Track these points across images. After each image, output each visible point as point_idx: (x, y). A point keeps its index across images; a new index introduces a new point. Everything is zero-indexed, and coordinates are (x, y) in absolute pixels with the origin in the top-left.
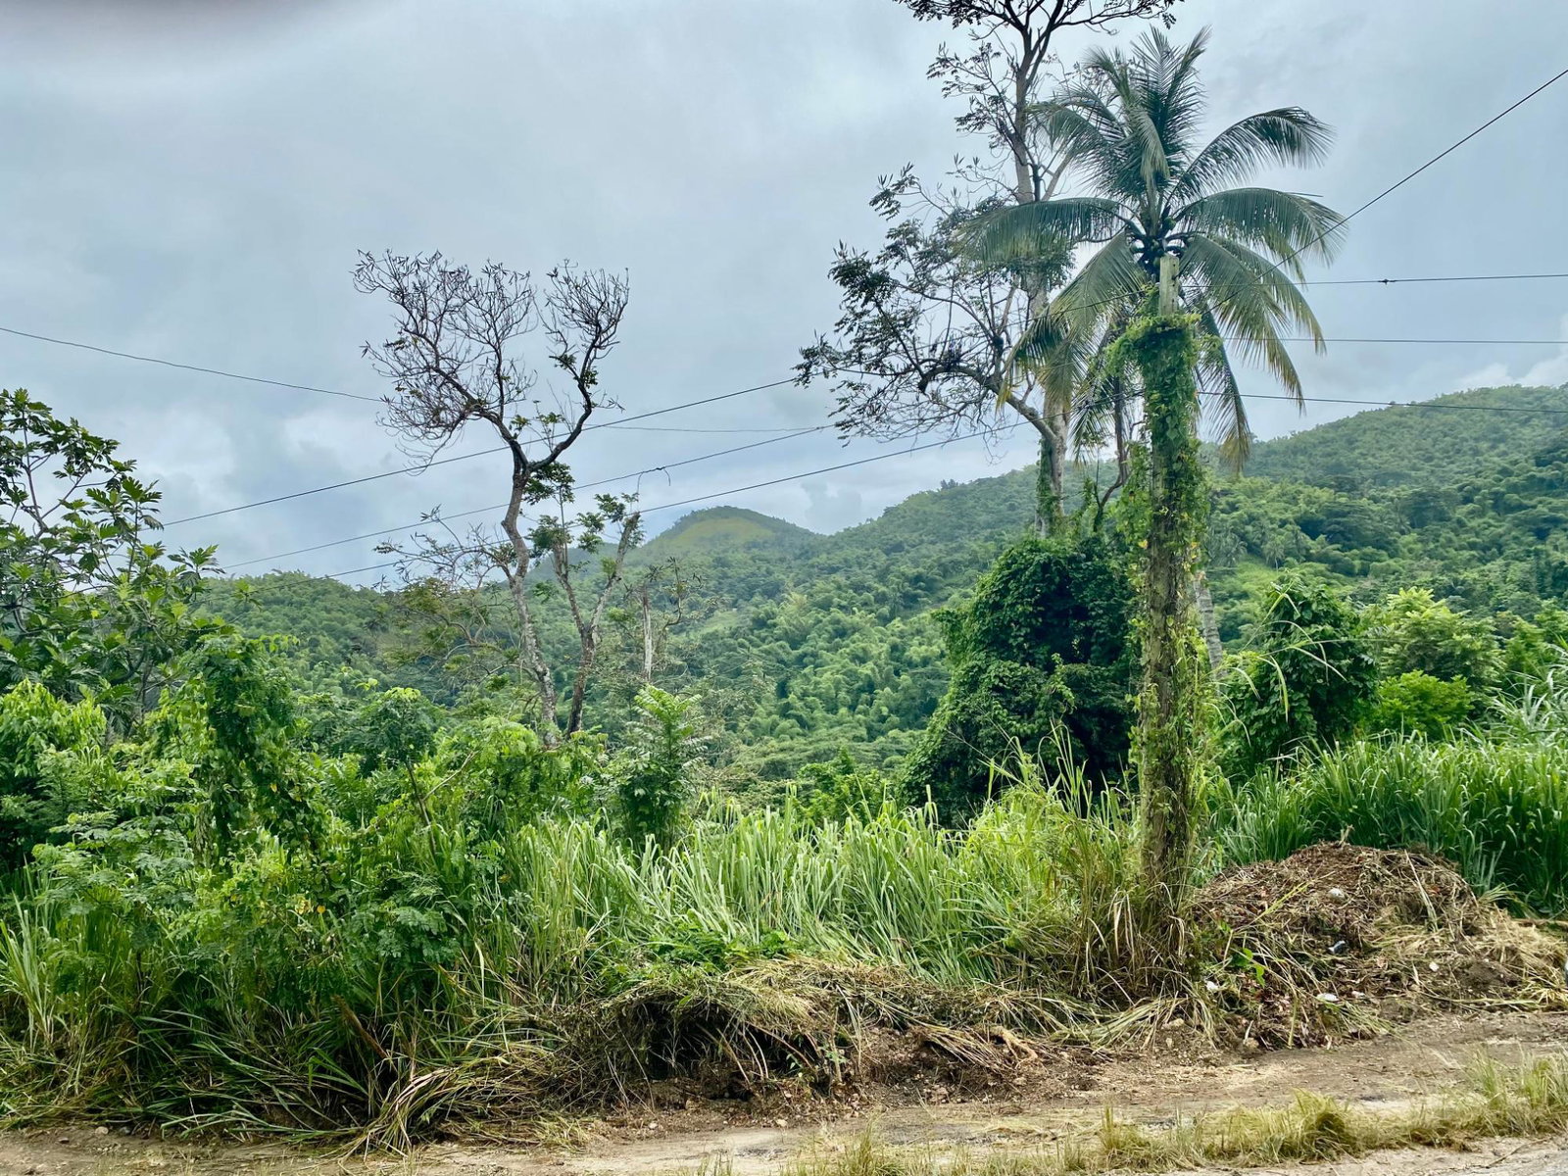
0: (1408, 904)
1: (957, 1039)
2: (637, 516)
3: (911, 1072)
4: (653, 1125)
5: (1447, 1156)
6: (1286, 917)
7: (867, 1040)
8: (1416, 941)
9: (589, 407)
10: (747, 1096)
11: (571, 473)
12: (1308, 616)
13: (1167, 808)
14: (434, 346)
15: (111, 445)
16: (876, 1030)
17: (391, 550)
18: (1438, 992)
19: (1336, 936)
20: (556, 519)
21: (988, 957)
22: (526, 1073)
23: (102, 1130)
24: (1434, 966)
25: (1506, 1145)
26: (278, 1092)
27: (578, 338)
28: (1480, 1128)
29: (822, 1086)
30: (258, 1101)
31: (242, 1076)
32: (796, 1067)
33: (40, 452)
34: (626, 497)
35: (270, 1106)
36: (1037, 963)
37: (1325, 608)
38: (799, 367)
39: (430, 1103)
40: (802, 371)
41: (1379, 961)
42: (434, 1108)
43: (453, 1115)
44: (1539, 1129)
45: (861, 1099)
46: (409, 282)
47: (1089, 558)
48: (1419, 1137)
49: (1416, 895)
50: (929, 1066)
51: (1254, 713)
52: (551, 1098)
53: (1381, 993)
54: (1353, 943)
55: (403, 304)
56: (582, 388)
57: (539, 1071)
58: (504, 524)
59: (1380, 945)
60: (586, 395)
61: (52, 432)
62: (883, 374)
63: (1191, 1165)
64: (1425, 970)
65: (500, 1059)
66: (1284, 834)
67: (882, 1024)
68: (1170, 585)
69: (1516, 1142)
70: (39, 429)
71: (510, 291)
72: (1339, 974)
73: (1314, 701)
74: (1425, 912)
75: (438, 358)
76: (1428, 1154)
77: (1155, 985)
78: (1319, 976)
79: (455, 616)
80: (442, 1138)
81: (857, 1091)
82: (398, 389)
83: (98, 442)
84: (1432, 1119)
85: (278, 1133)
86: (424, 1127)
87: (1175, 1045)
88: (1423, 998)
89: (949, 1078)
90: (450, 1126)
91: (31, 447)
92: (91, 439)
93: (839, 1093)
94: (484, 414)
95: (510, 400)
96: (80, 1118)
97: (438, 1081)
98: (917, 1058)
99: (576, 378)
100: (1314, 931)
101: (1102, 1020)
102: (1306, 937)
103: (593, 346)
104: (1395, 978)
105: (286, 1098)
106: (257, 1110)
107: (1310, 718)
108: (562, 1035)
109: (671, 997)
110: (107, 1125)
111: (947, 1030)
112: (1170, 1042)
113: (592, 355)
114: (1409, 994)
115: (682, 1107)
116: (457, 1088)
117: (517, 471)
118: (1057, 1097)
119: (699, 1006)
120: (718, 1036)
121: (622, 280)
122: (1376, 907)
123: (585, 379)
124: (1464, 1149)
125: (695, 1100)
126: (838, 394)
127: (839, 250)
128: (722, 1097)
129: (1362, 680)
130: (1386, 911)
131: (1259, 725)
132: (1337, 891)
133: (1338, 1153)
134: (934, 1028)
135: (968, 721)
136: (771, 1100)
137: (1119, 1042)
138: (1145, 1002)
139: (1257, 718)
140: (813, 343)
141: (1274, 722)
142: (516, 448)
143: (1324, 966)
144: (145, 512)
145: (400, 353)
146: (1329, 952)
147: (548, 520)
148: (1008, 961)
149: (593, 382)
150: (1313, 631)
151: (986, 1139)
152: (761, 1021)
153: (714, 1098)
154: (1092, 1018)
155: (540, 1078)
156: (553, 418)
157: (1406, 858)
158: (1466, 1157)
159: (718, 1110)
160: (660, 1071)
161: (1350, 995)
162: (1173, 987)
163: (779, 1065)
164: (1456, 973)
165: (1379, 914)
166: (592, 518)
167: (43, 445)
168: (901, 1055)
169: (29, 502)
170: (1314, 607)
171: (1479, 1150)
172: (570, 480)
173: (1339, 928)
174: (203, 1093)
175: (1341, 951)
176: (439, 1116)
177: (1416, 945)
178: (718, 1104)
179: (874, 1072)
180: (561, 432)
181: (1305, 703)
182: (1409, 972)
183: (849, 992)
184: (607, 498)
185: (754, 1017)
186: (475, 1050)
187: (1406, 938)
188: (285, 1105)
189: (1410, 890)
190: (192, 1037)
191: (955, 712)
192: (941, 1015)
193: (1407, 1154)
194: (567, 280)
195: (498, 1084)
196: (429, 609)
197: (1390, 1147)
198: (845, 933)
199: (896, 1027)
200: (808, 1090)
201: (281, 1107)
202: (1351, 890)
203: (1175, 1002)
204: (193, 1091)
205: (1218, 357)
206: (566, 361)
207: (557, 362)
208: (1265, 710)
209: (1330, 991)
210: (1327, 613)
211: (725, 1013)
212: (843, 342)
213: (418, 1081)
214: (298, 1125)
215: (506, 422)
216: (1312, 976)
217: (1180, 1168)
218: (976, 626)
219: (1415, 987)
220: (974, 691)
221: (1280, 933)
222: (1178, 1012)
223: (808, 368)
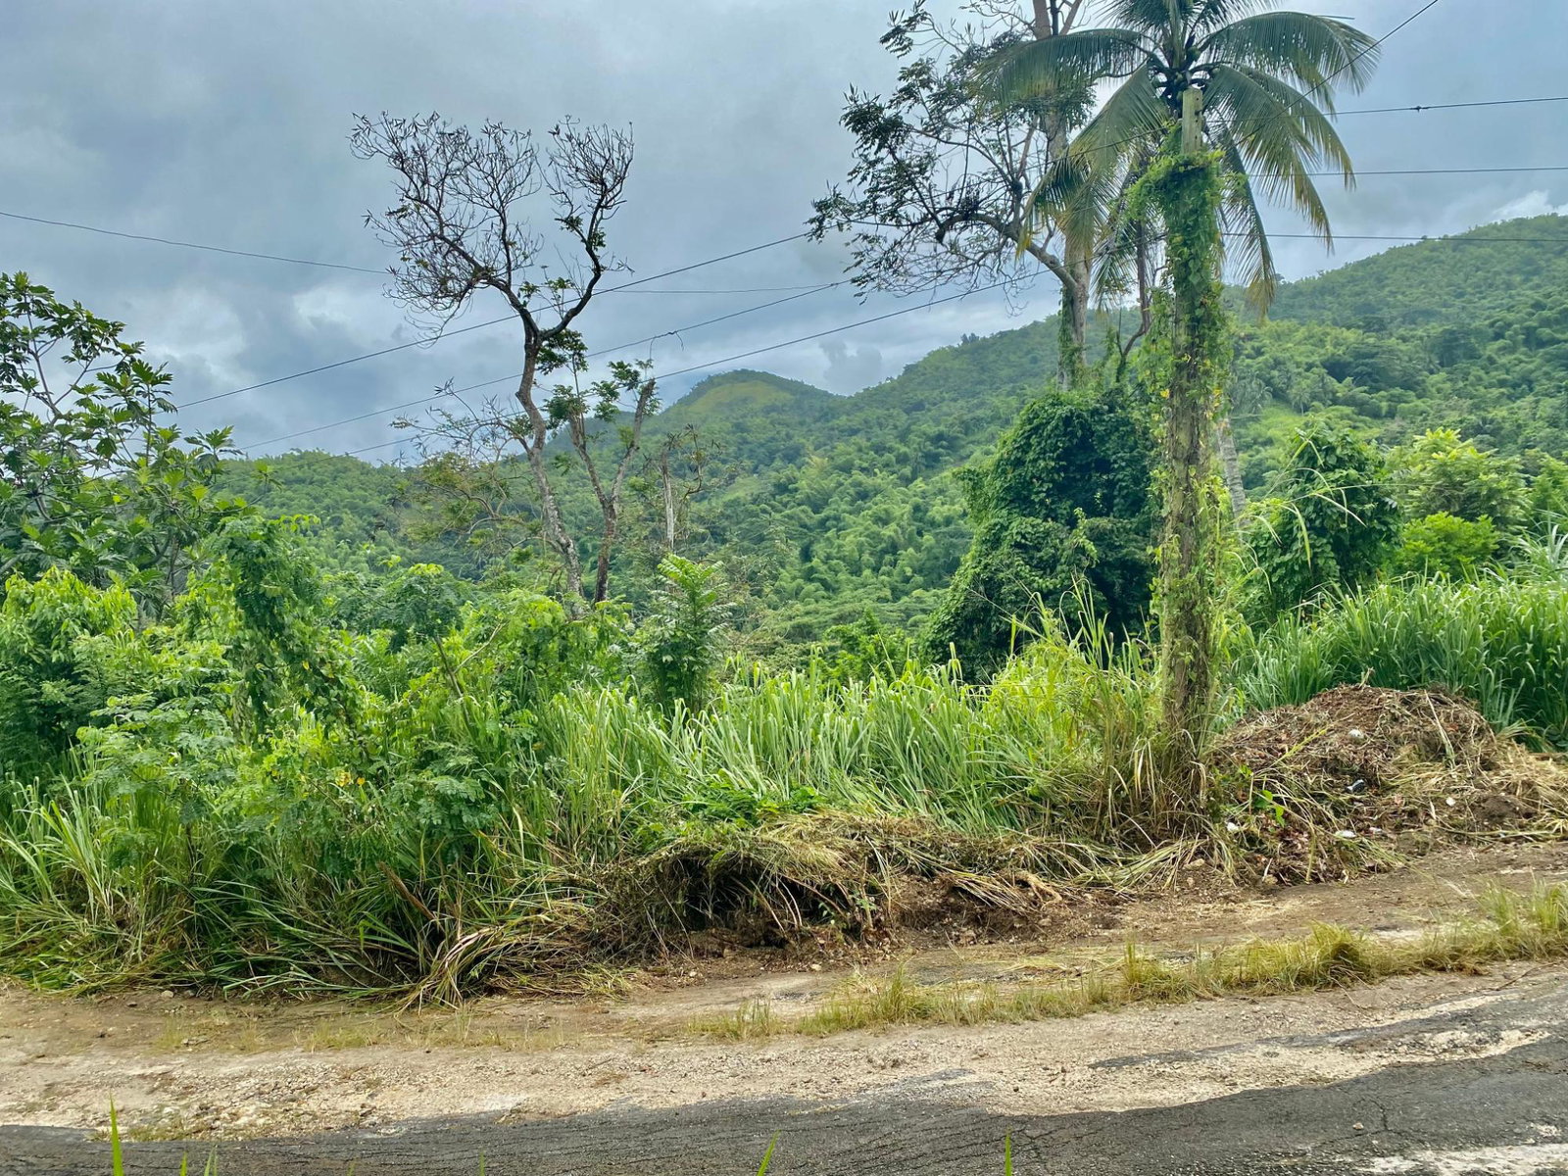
0: (1427, 743)
1: (984, 884)
2: (652, 383)
3: (940, 916)
4: (692, 974)
5: (1458, 980)
6: (1306, 759)
7: (896, 887)
8: (1434, 777)
9: (598, 270)
10: (782, 943)
11: (582, 340)
12: (1332, 461)
13: (1188, 657)
14: (437, 213)
15: (116, 328)
16: (905, 877)
17: (407, 425)
18: (1454, 826)
19: (1355, 776)
20: (571, 388)
21: (1012, 806)
22: (569, 929)
23: (168, 993)
24: (1450, 801)
25: (1516, 968)
26: (332, 954)
27: (584, 198)
28: (1492, 954)
29: (854, 931)
30: (314, 963)
31: (297, 940)
32: (829, 914)
33: (46, 337)
34: (640, 363)
35: (326, 967)
36: (1060, 810)
37: (1349, 452)
38: (812, 221)
39: (478, 959)
40: (815, 225)
41: (1397, 797)
42: (483, 964)
43: (500, 969)
44: (1549, 952)
45: (892, 943)
46: (407, 146)
47: (1111, 410)
48: (1432, 964)
49: (1435, 734)
50: (957, 910)
51: (1277, 560)
52: (594, 952)
53: (1398, 828)
54: (1370, 781)
55: (403, 169)
56: (590, 251)
57: (582, 927)
58: (518, 395)
59: (1398, 782)
60: (595, 259)
61: (56, 316)
62: (899, 225)
63: (1210, 995)
64: (1441, 804)
65: (542, 916)
66: (1304, 679)
67: (910, 872)
68: (1192, 434)
69: (1526, 966)
70: (42, 313)
71: (511, 151)
72: (1357, 812)
73: (1337, 546)
74: (1443, 750)
75: (441, 225)
76: (1440, 979)
77: (1177, 827)
78: (1337, 814)
79: (475, 490)
80: (491, 991)
81: (888, 936)
82: (404, 259)
83: (104, 325)
84: (1444, 947)
85: (335, 991)
86: (473, 982)
87: (1196, 884)
88: (1439, 832)
89: (976, 921)
90: (497, 980)
91: (36, 333)
92: (96, 321)
93: (871, 938)
94: (492, 282)
95: (517, 266)
96: (145, 983)
97: (485, 939)
98: (945, 903)
99: (583, 240)
100: (1334, 772)
101: (1124, 863)
102: (1325, 778)
103: (599, 206)
104: (1412, 814)
105: (340, 959)
106: (313, 971)
107: (1333, 563)
108: (602, 892)
109: (706, 852)
110: (172, 989)
111: (973, 876)
112: (1191, 881)
113: (598, 216)
114: (1425, 828)
115: (721, 956)
116: (503, 945)
117: (528, 340)
118: (1082, 936)
119: (733, 859)
120: (752, 888)
121: (626, 135)
122: (1395, 746)
123: (593, 241)
124: (1476, 973)
125: (732, 948)
126: (852, 248)
127: (849, 94)
128: (758, 945)
129: (1386, 524)
130: (1404, 751)
131: (1281, 571)
132: (1356, 732)
133: (1353, 980)
134: (961, 875)
135: (991, 579)
136: (806, 946)
137: (1141, 883)
138: (1167, 845)
139: (1279, 565)
140: (826, 195)
141: (1296, 568)
142: (526, 316)
143: (1342, 804)
144: (157, 395)
145: (403, 221)
146: (1348, 791)
147: (562, 389)
148: (1031, 809)
149: (601, 244)
150: (1337, 476)
151: (1013, 978)
152: (793, 872)
153: (751, 946)
154: (1115, 861)
155: (582, 933)
156: (562, 284)
157: (1426, 698)
158: (1477, 981)
159: (755, 957)
160: (697, 922)
161: (1366, 830)
162: (1195, 829)
163: (813, 913)
164: (1472, 807)
165: (1397, 753)
166: (606, 386)
167: (49, 330)
168: (929, 901)
169: (39, 389)
170: (1338, 451)
171: (1490, 974)
172: (582, 347)
173: (1357, 768)
174: (261, 957)
175: (1359, 789)
176: (488, 971)
177: (1433, 781)
178: (756, 952)
179: (904, 917)
180: (571, 298)
181: (1328, 548)
182: (1426, 807)
183: (877, 842)
184: (621, 365)
185: (786, 869)
186: (518, 910)
187: (1423, 775)
188: (340, 965)
189: (1428, 728)
190: (246, 905)
191: (978, 570)
192: (968, 861)
193: (1420, 980)
194: (570, 138)
195: (542, 940)
196: (449, 485)
197: (1403, 973)
198: (872, 786)
199: (924, 874)
200: (840, 936)
201: (336, 968)
202: (1370, 731)
203: (1196, 843)
204: (252, 955)
205: (1243, 195)
206: (572, 223)
207: (563, 225)
208: (1288, 557)
209: (1348, 828)
210: (1351, 457)
211: (759, 867)
212: (856, 193)
213: (465, 940)
214: (354, 983)
215: (514, 290)
216: (1331, 814)
217: (1200, 998)
218: (998, 484)
219: (1432, 822)
220: (997, 548)
221: (1300, 774)
222: (1199, 853)
223: (821, 222)
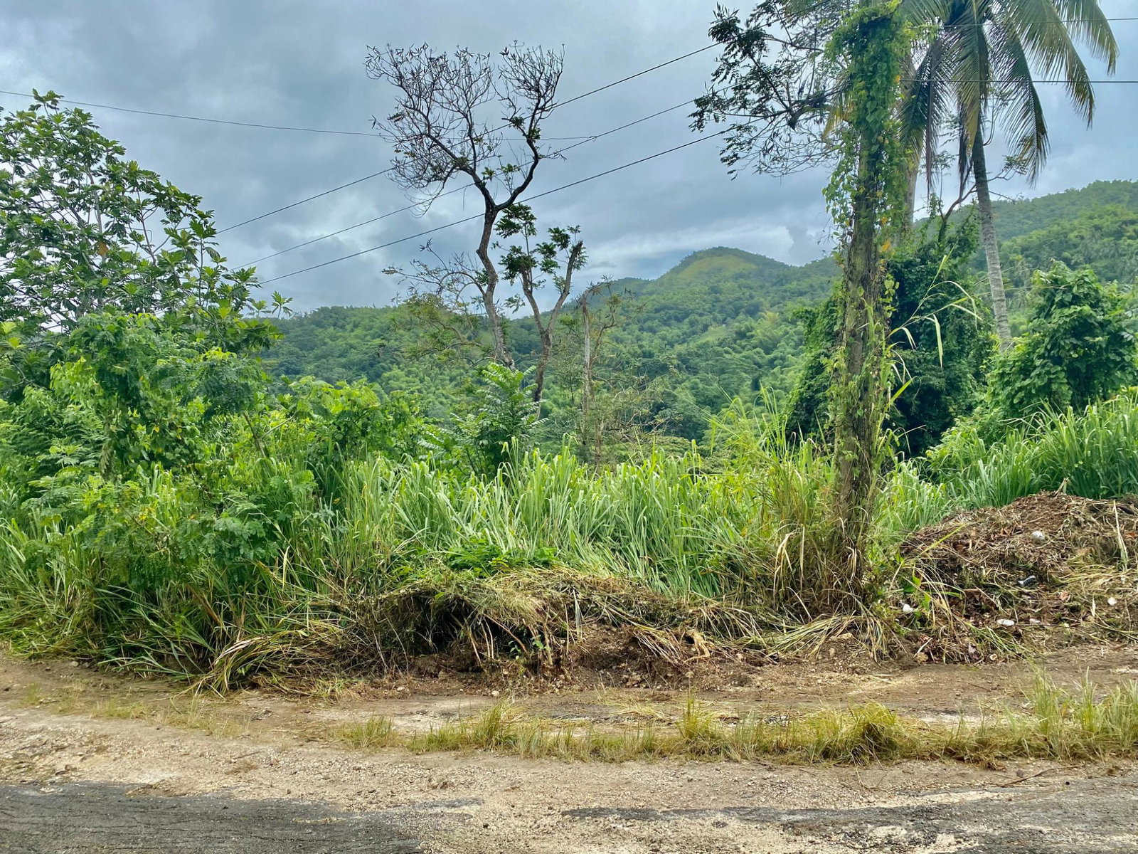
0: (1105, 547)
1: (662, 639)
2: (580, 244)
3: (618, 660)
4: (400, 688)
5: (970, 772)
6: (986, 554)
7: (583, 634)
8: (1102, 578)
9: (537, 158)
10: (480, 670)
11: (532, 212)
12: (1068, 298)
13: (850, 456)
14: (426, 118)
15: (197, 201)
16: (595, 626)
17: (395, 271)
18: (1109, 624)
19: (1028, 571)
20: (520, 248)
21: (716, 575)
22: (321, 644)
23: (74, 664)
24: (1112, 601)
25: (1033, 766)
26: (173, 645)
28: (1019, 750)
29: (534, 667)
30: (162, 651)
31: (157, 633)
32: (515, 651)
33: (151, 206)
34: (571, 229)
35: (168, 655)
36: (751, 581)
37: (1086, 290)
38: (694, 115)
39: (249, 659)
40: (696, 118)
41: (1063, 594)
42: (250, 664)
43: (262, 670)
44: (1074, 755)
45: (566, 679)
46: (406, 69)
47: (923, 262)
48: (954, 752)
49: (1114, 539)
50: (634, 657)
51: (1018, 385)
52: (336, 663)
53: (1057, 621)
54: (1041, 578)
55: (401, 86)
56: (530, 143)
57: (330, 642)
58: (478, 252)
59: (1068, 580)
60: (534, 149)
61: (156, 191)
62: (765, 117)
63: (739, 758)
64: (1101, 601)
65: (301, 632)
66: (1015, 485)
67: (602, 622)
69: (1045, 765)
70: (149, 190)
71: (475, 69)
72: (1023, 604)
73: (1072, 373)
74: (1118, 554)
75: (429, 126)
76: (954, 767)
77: (838, 603)
78: (1004, 605)
79: (452, 322)
80: (254, 686)
81: (563, 672)
82: (397, 151)
83: (187, 197)
84: (971, 738)
85: (168, 674)
86: (242, 677)
87: (836, 654)
88: (1095, 628)
89: (643, 668)
90: (260, 679)
91: (145, 203)
92: (182, 195)
93: (548, 674)
94: (465, 169)
95: (484, 157)
96: (65, 654)
97: (254, 646)
98: (626, 650)
99: (524, 135)
100: (1009, 567)
101: (788, 630)
102: (999, 571)
103: (537, 108)
104: (1074, 610)
105: (177, 650)
106: (160, 658)
107: (1065, 388)
108: (354, 617)
109: (431, 593)
110: (78, 661)
111: (652, 630)
112: (832, 651)
113: (537, 117)
114: (1083, 624)
115: (436, 676)
116: (268, 651)
117: (487, 211)
118: (711, 690)
119: (447, 603)
120: (463, 622)
121: (558, 54)
122: (1072, 546)
123: (532, 136)
124: (990, 767)
125: (446, 671)
126: (727, 135)
127: (717, 12)
128: (467, 670)
129: (1121, 355)
130: (1081, 553)
131: (1021, 394)
132: (1038, 534)
133: (872, 759)
134: (643, 628)
135: (812, 397)
136: (494, 676)
137: (793, 649)
138: (823, 618)
139: (1020, 389)
140: (703, 93)
141: (1033, 391)
142: (485, 193)
143: (1010, 596)
144: (206, 245)
145: (399, 123)
146: (1019, 585)
147: (515, 250)
148: (731, 579)
149: (538, 137)
150: (1072, 311)
152: (498, 614)
153: (461, 671)
154: (781, 628)
155: (331, 647)
156: (510, 169)
157: (1114, 507)
158: (989, 775)
159: (460, 680)
160: (418, 648)
161: (1027, 621)
162: (849, 606)
163: (504, 649)
164: (1130, 607)
165: (1073, 553)
166: (546, 246)
167: (153, 201)
168: (612, 647)
169: (144, 242)
170: (1075, 290)
171: (1004, 769)
172: (532, 217)
173: (1031, 565)
174: (133, 643)
175: (1030, 584)
176: (251, 671)
177: (1100, 582)
178: (463, 676)
179: (583, 659)
181: (1063, 375)
182: (1088, 605)
183: (580, 596)
184: (557, 230)
185: (492, 611)
186: (285, 625)
187: (1092, 576)
188: (176, 655)
189: (1108, 534)
190: (133, 606)
191: (802, 390)
192: (651, 618)
193: (936, 767)
194: (514, 56)
195: (298, 650)
196: (433, 318)
197: (922, 758)
198: (607, 552)
199: (614, 624)
200: (522, 669)
201: (173, 656)
202: (1053, 534)
203: (847, 620)
204: (129, 641)
206: (517, 122)
207: (508, 122)
208: (1027, 382)
209: (1012, 618)
210: (1087, 296)
211: (469, 608)
212: (725, 90)
213: (241, 644)
214: (181, 670)
215: (479, 173)
216: (999, 604)
217: (729, 759)
218: (826, 321)
219: (1090, 618)
220: (820, 373)
221: (977, 567)
222: (852, 628)
223: (701, 114)
